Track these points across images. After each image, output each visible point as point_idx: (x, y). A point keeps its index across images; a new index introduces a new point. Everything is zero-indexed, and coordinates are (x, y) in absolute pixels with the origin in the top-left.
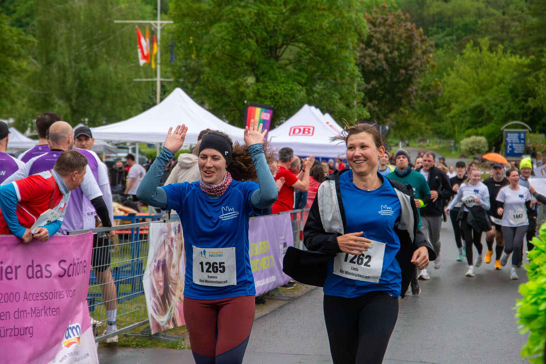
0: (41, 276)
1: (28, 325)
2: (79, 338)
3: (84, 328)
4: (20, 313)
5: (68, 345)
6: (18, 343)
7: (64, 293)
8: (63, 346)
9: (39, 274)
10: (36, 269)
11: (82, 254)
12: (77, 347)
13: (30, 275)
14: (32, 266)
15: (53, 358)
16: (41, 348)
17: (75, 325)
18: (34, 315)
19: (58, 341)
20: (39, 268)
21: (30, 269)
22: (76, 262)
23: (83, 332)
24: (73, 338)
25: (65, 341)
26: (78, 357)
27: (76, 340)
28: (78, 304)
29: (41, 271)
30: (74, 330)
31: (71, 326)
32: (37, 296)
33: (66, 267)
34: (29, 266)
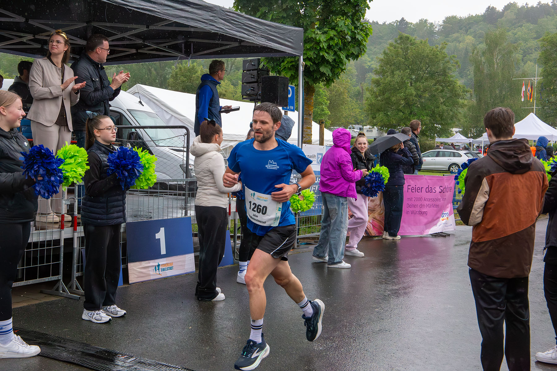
0: (432, 192)
1: (425, 210)
2: (447, 218)
3: (450, 214)
4: (422, 206)
5: (443, 220)
6: (421, 217)
7: (441, 199)
8: (441, 220)
9: (431, 191)
10: (430, 189)
11: (450, 184)
12: (446, 221)
13: (427, 191)
14: (428, 188)
15: (436, 224)
16: (430, 220)
17: (446, 213)
18: (428, 207)
19: (438, 218)
20: (431, 189)
21: (427, 189)
22: (447, 187)
23: (450, 216)
24: (445, 218)
25: (441, 219)
26: (447, 225)
27: (446, 218)
28: (448, 204)
29: (432, 190)
30: (446, 215)
31: (445, 213)
32: (429, 200)
33: (442, 189)
34: (427, 188)
